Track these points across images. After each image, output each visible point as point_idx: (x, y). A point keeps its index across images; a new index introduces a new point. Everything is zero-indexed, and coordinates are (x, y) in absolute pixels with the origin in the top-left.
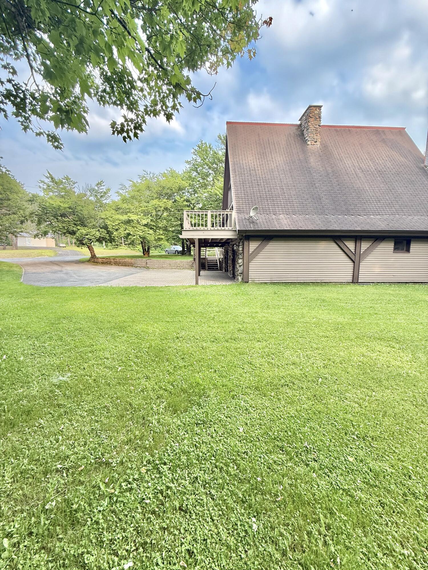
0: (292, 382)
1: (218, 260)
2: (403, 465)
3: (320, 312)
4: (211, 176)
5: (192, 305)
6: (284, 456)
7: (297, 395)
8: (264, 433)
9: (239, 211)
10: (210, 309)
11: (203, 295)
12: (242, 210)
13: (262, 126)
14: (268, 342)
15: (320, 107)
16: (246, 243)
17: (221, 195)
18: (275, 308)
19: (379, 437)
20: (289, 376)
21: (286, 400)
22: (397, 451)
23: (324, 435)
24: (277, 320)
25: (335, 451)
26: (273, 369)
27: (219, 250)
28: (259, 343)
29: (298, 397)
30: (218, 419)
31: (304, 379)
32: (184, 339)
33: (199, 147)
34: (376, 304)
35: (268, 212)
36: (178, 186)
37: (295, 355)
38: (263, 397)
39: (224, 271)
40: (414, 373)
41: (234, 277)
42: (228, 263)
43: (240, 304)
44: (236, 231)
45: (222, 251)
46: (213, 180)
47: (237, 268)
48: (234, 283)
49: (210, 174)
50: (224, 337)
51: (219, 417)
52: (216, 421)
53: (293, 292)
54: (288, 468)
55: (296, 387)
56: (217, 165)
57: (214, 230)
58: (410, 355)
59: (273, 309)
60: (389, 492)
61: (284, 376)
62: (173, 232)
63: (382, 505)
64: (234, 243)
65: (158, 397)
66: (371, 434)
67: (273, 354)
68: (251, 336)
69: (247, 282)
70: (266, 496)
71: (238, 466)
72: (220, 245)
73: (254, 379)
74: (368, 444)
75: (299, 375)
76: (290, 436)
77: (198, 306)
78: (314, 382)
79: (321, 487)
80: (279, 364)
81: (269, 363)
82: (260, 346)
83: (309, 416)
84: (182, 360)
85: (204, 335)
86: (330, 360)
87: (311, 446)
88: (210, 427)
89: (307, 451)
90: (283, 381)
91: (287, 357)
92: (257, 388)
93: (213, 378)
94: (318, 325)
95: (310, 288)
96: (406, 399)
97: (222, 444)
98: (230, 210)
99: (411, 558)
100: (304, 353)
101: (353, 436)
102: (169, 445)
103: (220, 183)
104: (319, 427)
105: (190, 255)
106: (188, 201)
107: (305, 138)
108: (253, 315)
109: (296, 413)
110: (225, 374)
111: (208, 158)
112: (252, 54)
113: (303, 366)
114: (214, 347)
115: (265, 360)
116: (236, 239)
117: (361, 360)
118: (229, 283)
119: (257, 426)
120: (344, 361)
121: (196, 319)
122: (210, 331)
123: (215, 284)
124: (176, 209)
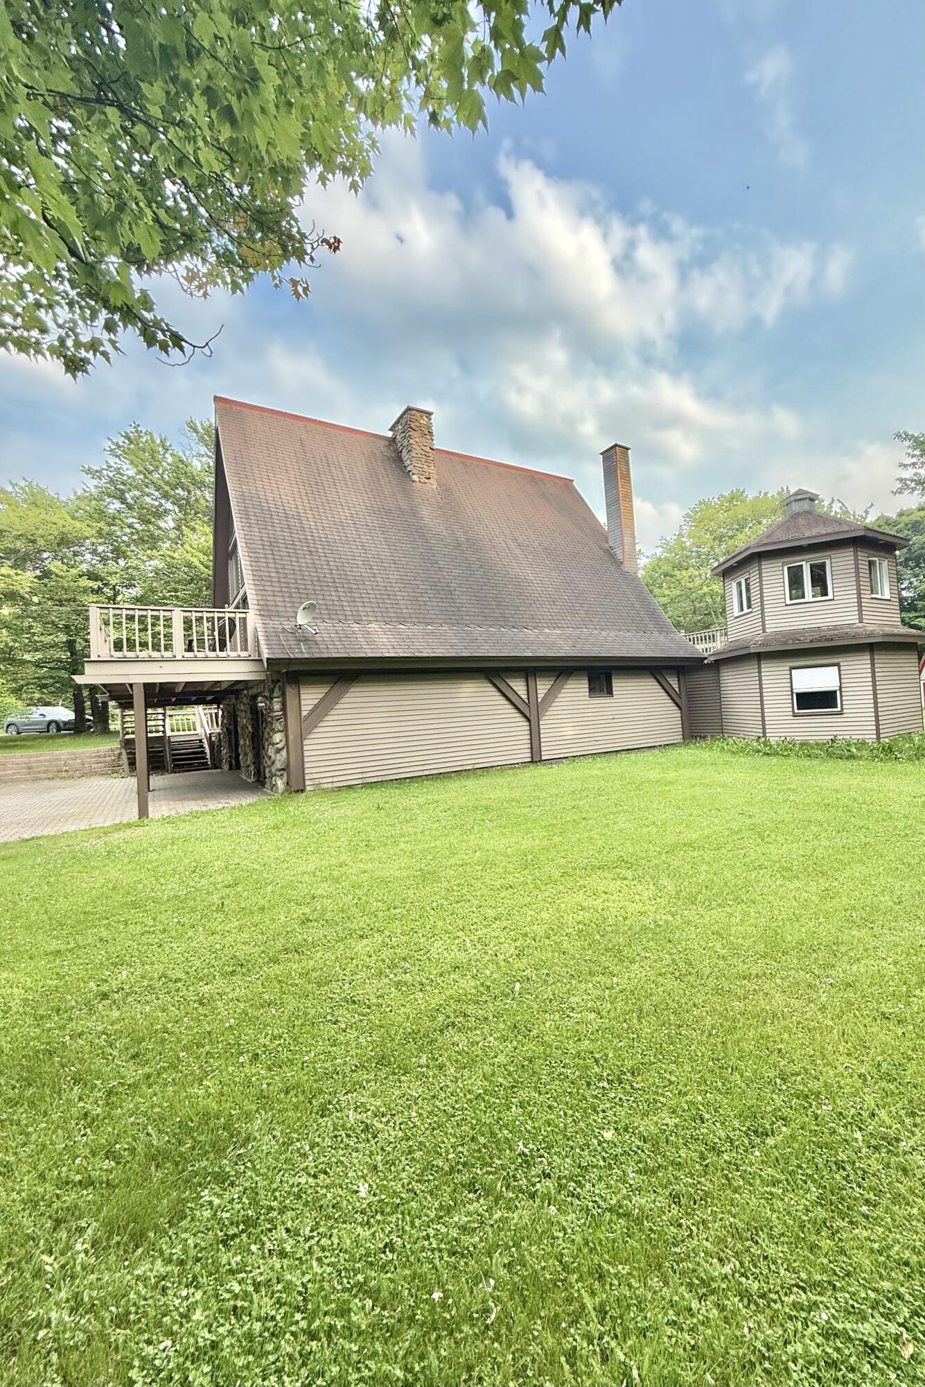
0: (461, 1012)
1: (205, 741)
2: (687, 1102)
3: (486, 835)
4: (170, 517)
5: (140, 882)
6: (482, 1201)
7: (478, 1039)
8: (424, 1170)
9: (266, 612)
10: (204, 881)
11: (173, 844)
12: (273, 608)
13: (307, 424)
14: (387, 933)
15: (430, 414)
16: (290, 691)
17: (207, 567)
18: (385, 845)
19: (642, 1064)
20: (452, 1001)
21: (457, 1061)
22: (673, 1079)
23: (550, 1107)
24: (397, 874)
25: (577, 1132)
26: (412, 997)
27: (207, 711)
28: (365, 941)
29: (480, 1044)
30: (289, 1193)
31: (484, 998)
32: (128, 995)
33: (129, 439)
34: (580, 799)
35: (341, 617)
36: (56, 533)
37: (453, 947)
38: (403, 1078)
39: (226, 767)
40: (664, 917)
41: (260, 781)
42: (237, 745)
43: (292, 852)
44: (262, 660)
45: (217, 714)
46: (178, 528)
47: (270, 758)
48: (265, 798)
49: (166, 512)
50: (263, 952)
51: (293, 1186)
52: (288, 1202)
53: (421, 800)
54: (495, 1226)
55: (472, 1022)
56: (189, 492)
57: (196, 659)
58: (652, 887)
59: (382, 848)
60: (679, 1166)
61: (441, 1005)
62: (38, 665)
63: (675, 1198)
64: (253, 692)
65: (58, 1223)
66: (629, 1064)
67: (404, 959)
68: (339, 928)
69: (302, 791)
70: (461, 1332)
71: (374, 1295)
72: (210, 698)
73: (369, 1039)
74: (628, 1087)
75: (473, 991)
76: (485, 1146)
77: (162, 881)
78: (507, 996)
79: (569, 1231)
80: (424, 980)
81: (398, 984)
82: (368, 949)
83: (514, 1079)
84: (132, 1062)
85: (198, 963)
86: (526, 935)
87: (531, 1146)
88: (270, 1230)
89: (527, 1162)
90: (441, 1018)
91: (437, 956)
92: (382, 1061)
93: (253, 1079)
94: (487, 864)
95: (454, 785)
96: (664, 970)
97: (319, 1260)
98: (237, 607)
99: (737, 1275)
100: (473, 937)
101: (601, 1085)
102: (136, 1363)
103: (202, 537)
104: (537, 1095)
105: (105, 731)
106: (92, 576)
107: (405, 467)
108: (336, 873)
109: (486, 1083)
110: (285, 1055)
111: (161, 471)
112: (300, 290)
113: (476, 966)
114: (239, 988)
115: (387, 981)
116: (261, 682)
117: (580, 918)
118: (248, 800)
119: (403, 1159)
120: (553, 930)
121: (161, 922)
122: (218, 946)
123: (204, 809)
124: (51, 599)
